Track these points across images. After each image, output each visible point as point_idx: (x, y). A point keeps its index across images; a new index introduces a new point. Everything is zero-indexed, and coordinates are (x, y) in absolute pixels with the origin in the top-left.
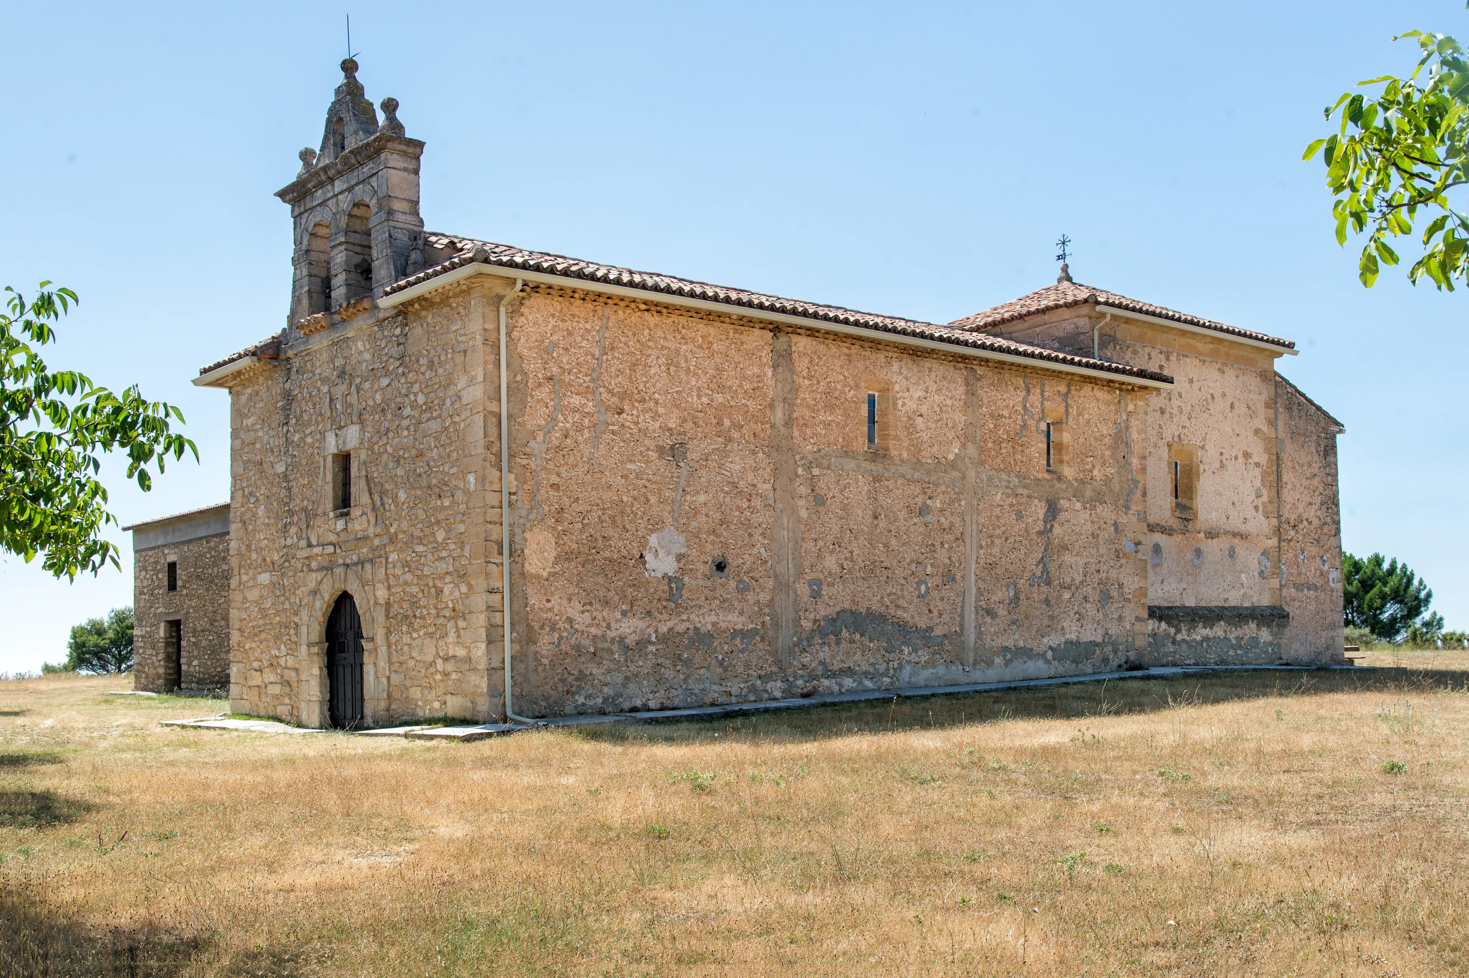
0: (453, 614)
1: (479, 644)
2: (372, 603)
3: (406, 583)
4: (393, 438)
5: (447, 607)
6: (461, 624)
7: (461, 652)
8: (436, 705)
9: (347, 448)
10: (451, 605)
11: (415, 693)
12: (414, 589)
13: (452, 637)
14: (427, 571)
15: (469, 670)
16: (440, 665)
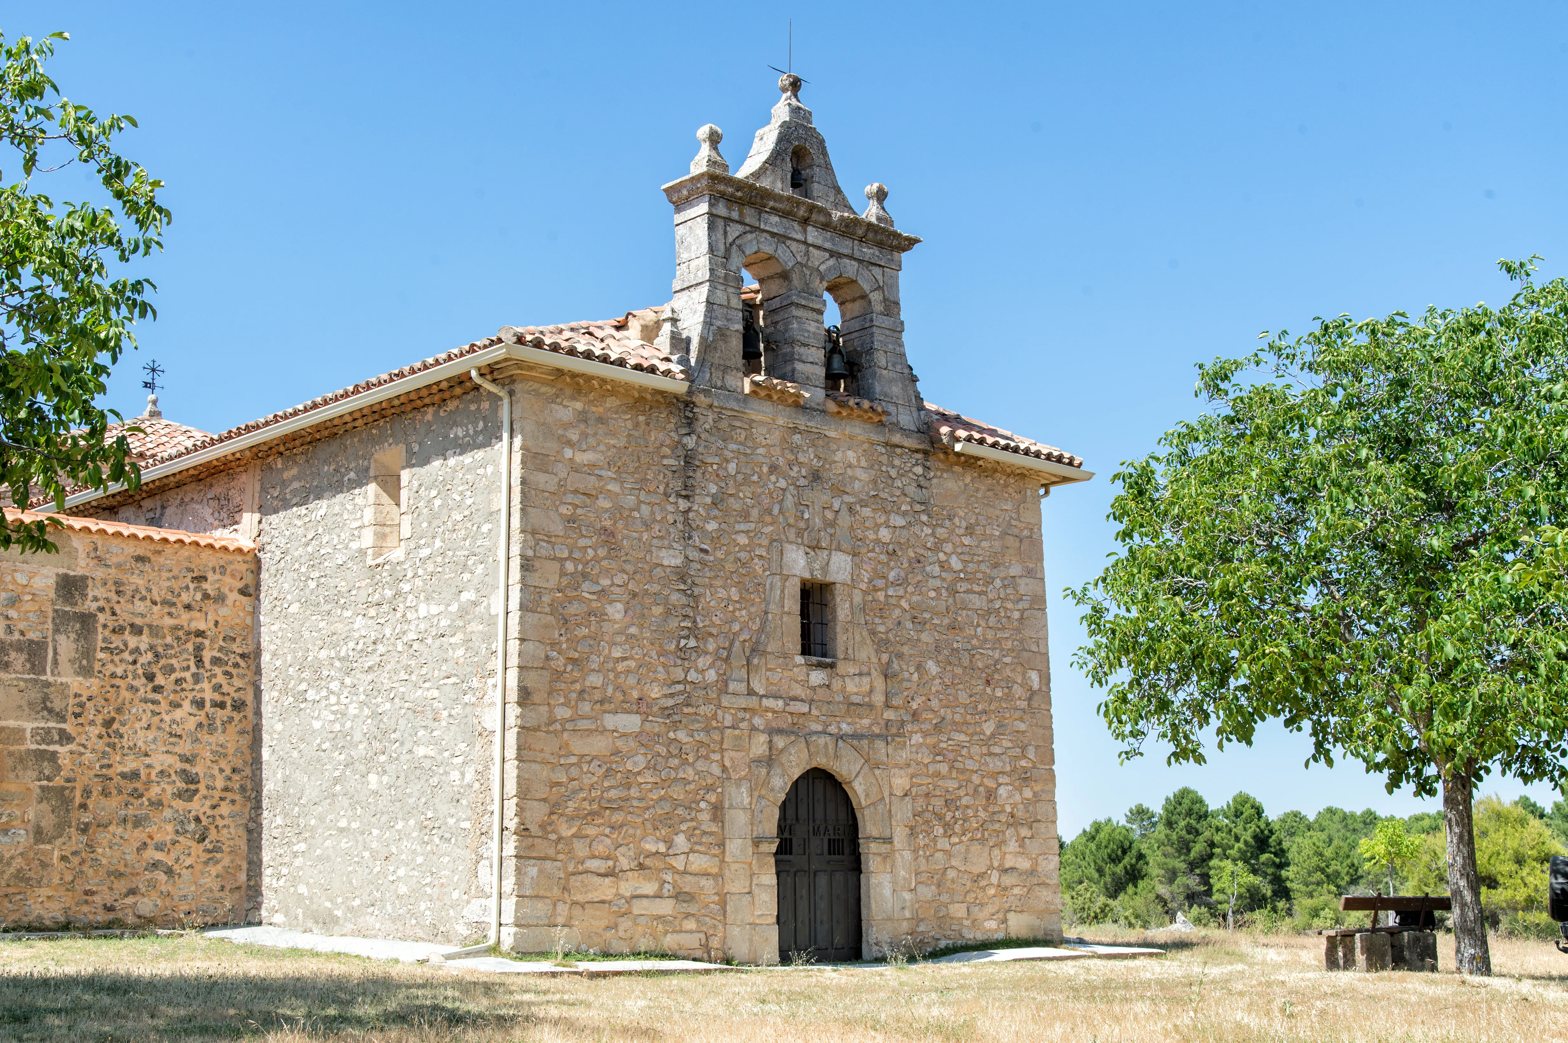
0: (1011, 821)
1: (1050, 857)
2: (886, 794)
3: (938, 774)
4: (913, 593)
5: (1003, 811)
6: (1024, 832)
7: (1024, 864)
8: (992, 925)
9: (830, 579)
10: (1008, 809)
11: (958, 910)
12: (952, 785)
13: (1012, 846)
14: (970, 765)
15: (1038, 885)
16: (995, 877)
